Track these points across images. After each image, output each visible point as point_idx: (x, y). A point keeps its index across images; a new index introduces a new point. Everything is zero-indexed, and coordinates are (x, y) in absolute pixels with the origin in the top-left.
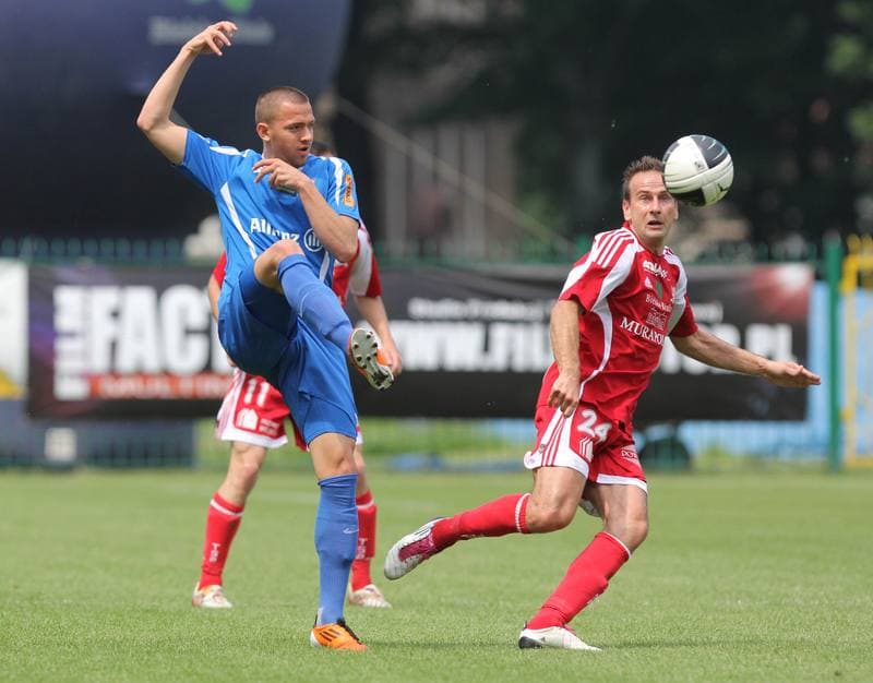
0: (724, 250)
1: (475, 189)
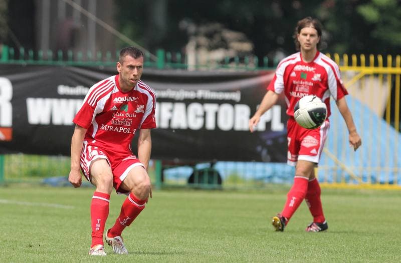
0: (241, 58)
1: (92, 17)
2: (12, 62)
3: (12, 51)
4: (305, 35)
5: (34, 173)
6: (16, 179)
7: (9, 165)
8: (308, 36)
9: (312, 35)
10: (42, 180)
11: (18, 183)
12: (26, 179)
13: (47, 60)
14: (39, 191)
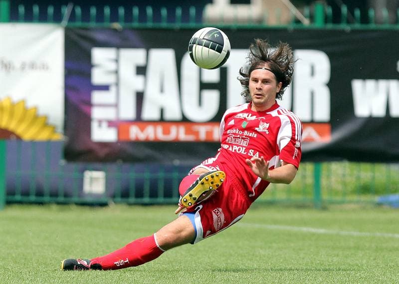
2: (330, 26)
3: (329, 10)
4: (256, 80)
5: (365, 189)
6: (338, 198)
7: (328, 177)
8: (260, 82)
9: (265, 81)
10: (377, 199)
11: (342, 203)
12: (355, 198)
13: (381, 23)
14: (373, 215)
